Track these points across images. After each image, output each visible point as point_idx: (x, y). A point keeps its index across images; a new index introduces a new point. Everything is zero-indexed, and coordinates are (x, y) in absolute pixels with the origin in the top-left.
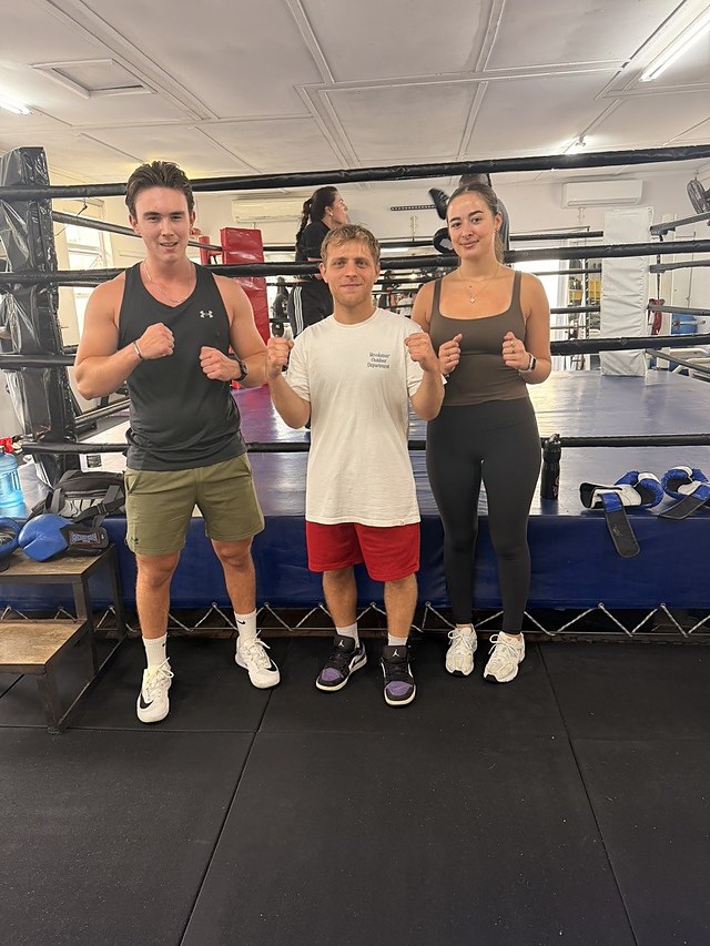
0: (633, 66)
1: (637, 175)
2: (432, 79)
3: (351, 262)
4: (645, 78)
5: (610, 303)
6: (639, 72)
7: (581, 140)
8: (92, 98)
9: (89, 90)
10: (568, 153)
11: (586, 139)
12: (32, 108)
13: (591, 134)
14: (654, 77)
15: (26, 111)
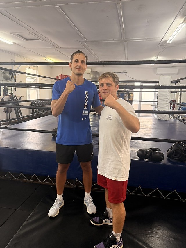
0: (164, 39)
1: (176, 67)
2: (111, 40)
3: (105, 85)
4: (168, 42)
5: (160, 100)
6: (166, 41)
7: (157, 57)
8: (27, 41)
9: (27, 40)
10: (155, 60)
11: (158, 57)
12: (14, 43)
13: (159, 56)
14: (170, 42)
15: (12, 44)
